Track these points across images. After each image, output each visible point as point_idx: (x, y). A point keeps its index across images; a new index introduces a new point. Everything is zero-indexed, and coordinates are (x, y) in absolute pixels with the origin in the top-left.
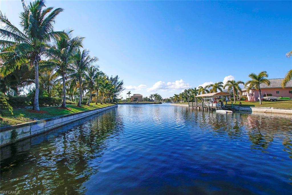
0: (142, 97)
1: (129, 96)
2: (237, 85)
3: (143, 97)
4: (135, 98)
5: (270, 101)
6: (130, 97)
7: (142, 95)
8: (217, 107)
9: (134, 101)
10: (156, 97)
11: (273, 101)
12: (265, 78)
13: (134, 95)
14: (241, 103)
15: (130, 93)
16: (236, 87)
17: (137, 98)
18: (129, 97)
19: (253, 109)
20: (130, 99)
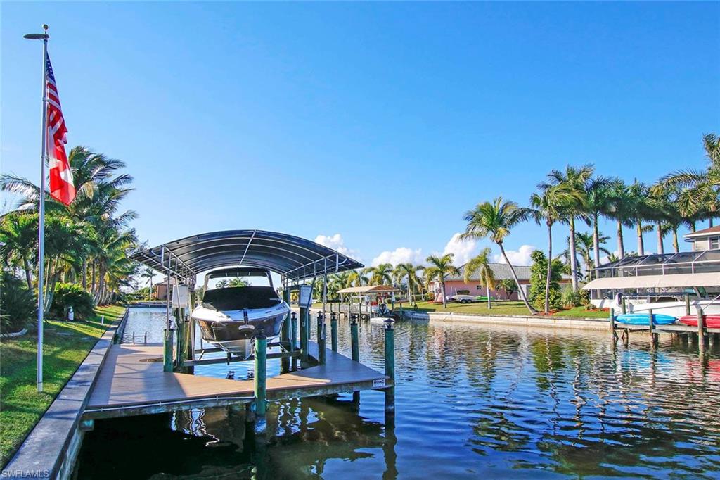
1: (149, 283)
2: (414, 272)
5: (461, 302)
6: (153, 286)
8: (372, 313)
11: (467, 302)
12: (449, 264)
14: (416, 305)
16: (413, 277)
18: (149, 285)
19: (432, 316)
20: (153, 291)
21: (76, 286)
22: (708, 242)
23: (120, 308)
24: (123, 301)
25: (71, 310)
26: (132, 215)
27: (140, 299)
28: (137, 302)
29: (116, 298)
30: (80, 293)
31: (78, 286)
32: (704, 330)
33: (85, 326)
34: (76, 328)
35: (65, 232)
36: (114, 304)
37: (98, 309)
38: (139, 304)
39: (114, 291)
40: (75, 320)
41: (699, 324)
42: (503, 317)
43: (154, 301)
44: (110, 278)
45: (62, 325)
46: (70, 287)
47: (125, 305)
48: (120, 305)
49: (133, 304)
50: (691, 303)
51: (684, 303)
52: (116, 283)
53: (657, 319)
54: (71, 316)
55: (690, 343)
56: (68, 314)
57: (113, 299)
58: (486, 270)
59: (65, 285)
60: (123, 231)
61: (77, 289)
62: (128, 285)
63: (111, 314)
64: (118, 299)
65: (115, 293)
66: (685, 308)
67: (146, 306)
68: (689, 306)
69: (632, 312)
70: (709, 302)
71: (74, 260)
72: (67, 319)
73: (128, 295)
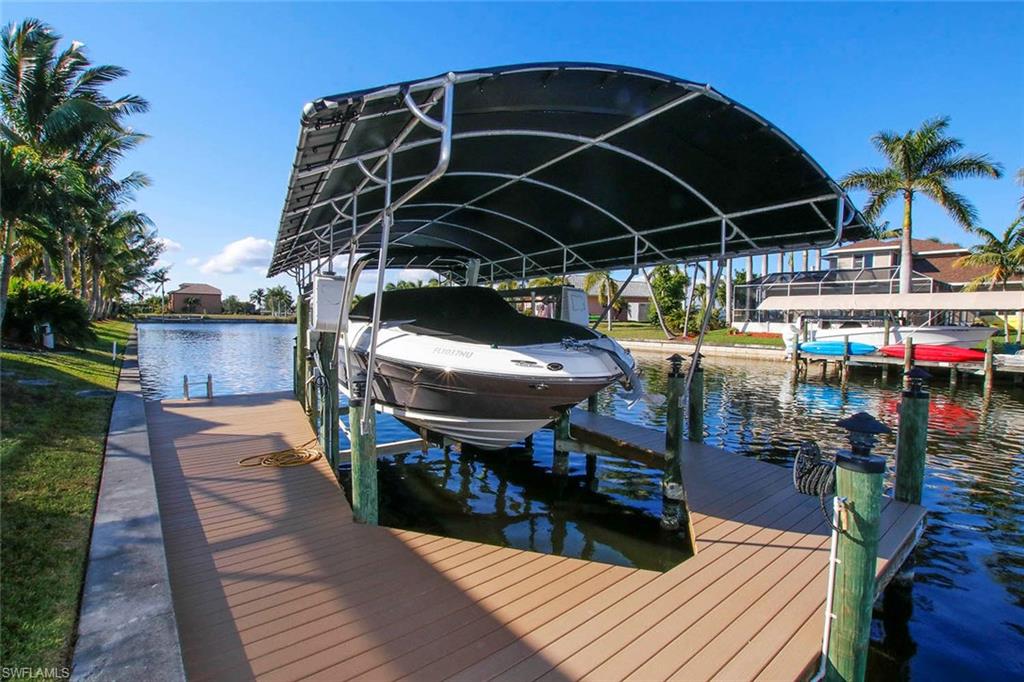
0: (220, 295)
1: (160, 290)
3: (223, 298)
4: (186, 301)
6: (166, 294)
7: (219, 291)
9: (184, 310)
10: (281, 299)
13: (183, 286)
15: (166, 280)
17: (196, 301)
18: (159, 294)
20: (166, 302)
21: (54, 286)
22: (852, 259)
23: (126, 324)
24: (127, 314)
25: (48, 330)
26: (138, 180)
27: (148, 311)
28: (146, 315)
29: (117, 309)
30: (61, 298)
31: (58, 285)
32: (911, 363)
33: (80, 360)
34: (62, 367)
35: (22, 171)
36: (114, 318)
37: (99, 327)
38: (149, 318)
39: (114, 300)
40: (58, 349)
41: (907, 354)
42: (632, 341)
43: (168, 315)
44: (107, 281)
45: (30, 361)
46: (44, 286)
47: (131, 319)
48: (123, 320)
49: (141, 318)
50: (891, 329)
51: (883, 329)
52: (115, 288)
53: (852, 348)
54: (49, 341)
55: (884, 377)
56: (42, 339)
57: (113, 310)
58: (607, 284)
59: (32, 282)
60: (124, 206)
61: (57, 290)
62: (133, 291)
63: (117, 334)
64: (122, 312)
65: (114, 303)
66: (883, 335)
67: (159, 321)
68: (888, 333)
69: (814, 340)
70: (916, 329)
71: (45, 236)
72: (38, 346)
73: (132, 305)
